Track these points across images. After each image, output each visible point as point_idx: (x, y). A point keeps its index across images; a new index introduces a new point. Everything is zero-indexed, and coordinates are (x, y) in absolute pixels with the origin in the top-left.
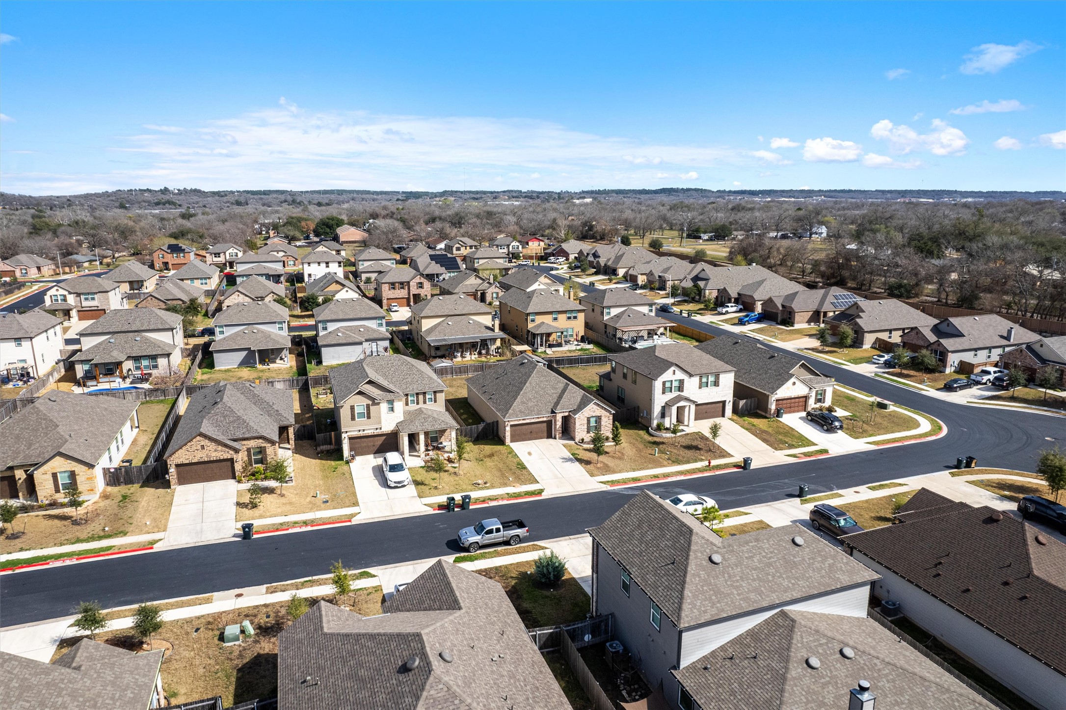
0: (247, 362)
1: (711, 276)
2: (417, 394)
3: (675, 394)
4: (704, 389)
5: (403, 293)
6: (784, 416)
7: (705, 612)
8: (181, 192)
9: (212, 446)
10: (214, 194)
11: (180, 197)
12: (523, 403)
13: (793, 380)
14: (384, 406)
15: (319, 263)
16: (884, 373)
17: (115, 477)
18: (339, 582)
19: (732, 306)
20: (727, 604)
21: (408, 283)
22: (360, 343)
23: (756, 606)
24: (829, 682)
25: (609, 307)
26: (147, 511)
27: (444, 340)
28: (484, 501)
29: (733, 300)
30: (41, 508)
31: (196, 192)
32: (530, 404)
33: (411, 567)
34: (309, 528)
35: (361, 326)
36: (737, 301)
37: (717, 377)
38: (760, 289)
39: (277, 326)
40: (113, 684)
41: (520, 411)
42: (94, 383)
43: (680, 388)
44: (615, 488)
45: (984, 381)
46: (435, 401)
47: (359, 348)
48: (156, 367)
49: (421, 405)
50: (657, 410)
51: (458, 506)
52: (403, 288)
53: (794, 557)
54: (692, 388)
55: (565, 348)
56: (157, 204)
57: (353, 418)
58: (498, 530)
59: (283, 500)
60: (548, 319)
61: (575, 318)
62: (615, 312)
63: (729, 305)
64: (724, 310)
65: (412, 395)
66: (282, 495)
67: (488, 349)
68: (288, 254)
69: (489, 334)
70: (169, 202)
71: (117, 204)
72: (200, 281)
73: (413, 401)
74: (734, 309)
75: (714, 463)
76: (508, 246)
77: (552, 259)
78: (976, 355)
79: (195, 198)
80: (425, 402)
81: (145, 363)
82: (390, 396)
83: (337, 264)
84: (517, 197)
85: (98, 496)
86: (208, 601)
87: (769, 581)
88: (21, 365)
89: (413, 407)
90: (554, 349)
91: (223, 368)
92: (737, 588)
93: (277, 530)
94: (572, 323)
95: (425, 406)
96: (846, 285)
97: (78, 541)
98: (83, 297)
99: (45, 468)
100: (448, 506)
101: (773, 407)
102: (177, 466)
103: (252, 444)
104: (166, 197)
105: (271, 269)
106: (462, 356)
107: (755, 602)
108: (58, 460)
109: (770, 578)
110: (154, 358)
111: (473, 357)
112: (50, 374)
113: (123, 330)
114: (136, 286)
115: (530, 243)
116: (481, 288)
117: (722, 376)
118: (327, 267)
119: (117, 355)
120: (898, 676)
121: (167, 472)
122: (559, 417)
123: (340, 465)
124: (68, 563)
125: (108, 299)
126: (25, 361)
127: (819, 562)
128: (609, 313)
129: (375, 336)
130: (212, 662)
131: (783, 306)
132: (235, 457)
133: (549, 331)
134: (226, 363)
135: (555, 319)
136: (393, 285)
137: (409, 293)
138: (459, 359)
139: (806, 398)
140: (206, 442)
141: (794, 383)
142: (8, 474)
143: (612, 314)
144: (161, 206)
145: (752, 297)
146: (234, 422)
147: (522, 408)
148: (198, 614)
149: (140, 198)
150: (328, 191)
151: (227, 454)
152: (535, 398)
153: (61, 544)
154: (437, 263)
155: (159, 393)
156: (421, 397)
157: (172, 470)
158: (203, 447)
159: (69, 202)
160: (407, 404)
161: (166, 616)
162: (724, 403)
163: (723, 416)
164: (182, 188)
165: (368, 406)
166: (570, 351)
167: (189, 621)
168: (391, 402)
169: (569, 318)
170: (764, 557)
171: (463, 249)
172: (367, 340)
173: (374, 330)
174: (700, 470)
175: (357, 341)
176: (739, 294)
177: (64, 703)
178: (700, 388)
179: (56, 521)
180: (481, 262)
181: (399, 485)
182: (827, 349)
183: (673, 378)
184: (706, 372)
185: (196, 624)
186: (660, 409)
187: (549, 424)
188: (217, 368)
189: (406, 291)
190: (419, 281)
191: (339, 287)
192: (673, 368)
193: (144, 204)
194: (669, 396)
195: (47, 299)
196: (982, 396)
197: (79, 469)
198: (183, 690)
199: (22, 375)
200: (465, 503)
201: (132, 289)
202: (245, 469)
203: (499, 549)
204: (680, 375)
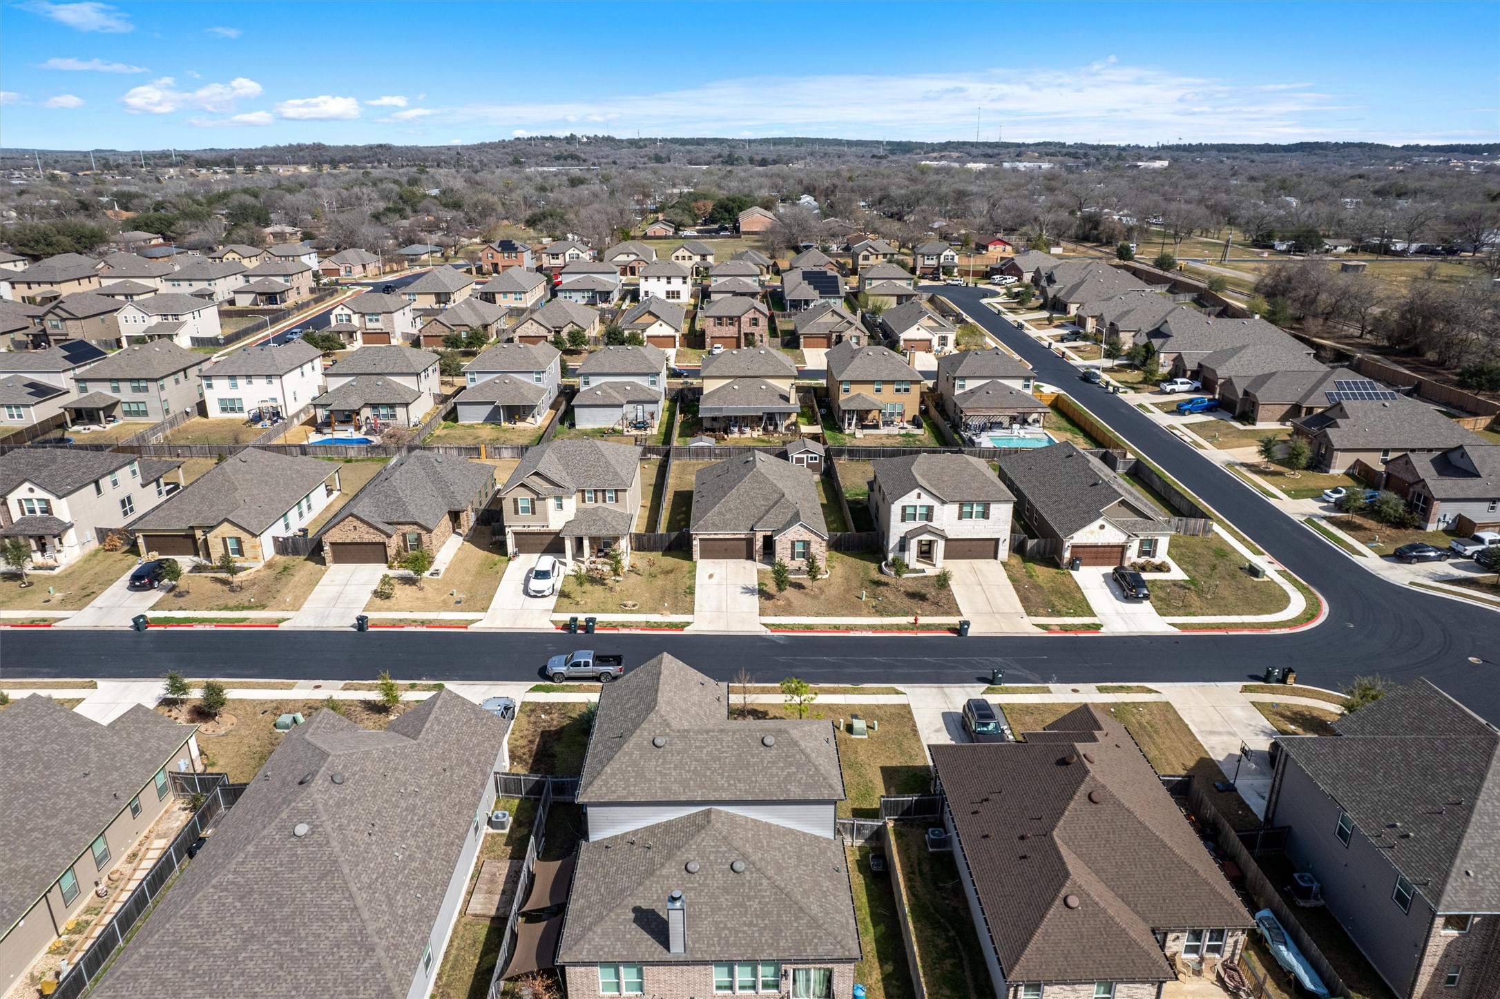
0: (493, 419)
1: (1174, 333)
2: (596, 491)
3: (918, 524)
4: (966, 521)
5: (731, 331)
6: (1081, 568)
7: (614, 792)
8: (593, 141)
9: (364, 528)
10: (633, 143)
11: (588, 148)
12: (720, 513)
13: (1100, 522)
14: (551, 503)
15: (659, 278)
16: (1325, 518)
17: (283, 546)
18: (388, 690)
19: (1182, 383)
20: (642, 789)
21: (739, 318)
22: (621, 406)
23: (672, 798)
24: (695, 889)
25: (963, 378)
26: (296, 587)
27: (720, 410)
28: (615, 627)
29: (1189, 373)
30: (213, 569)
31: (609, 140)
32: (728, 516)
33: (486, 687)
34: (424, 629)
35: (629, 383)
36: (1195, 375)
37: (986, 506)
38: (1232, 360)
39: (535, 376)
40: (138, 745)
41: (713, 524)
42: (330, 431)
43: (929, 515)
44: (775, 634)
45: (1468, 553)
46: (617, 501)
47: (618, 413)
48: (394, 416)
49: (600, 504)
50: (893, 541)
51: (581, 627)
52: (731, 324)
53: (752, 757)
54: (947, 519)
55: (884, 431)
56: (558, 158)
57: (516, 512)
58: (586, 664)
59: (420, 594)
60: (867, 391)
61: (907, 390)
62: (971, 384)
63: (1179, 380)
64: (1169, 388)
65: (589, 492)
66: (421, 589)
67: (776, 426)
68: (641, 257)
69: (781, 406)
70: (573, 157)
71: (511, 159)
72: (513, 296)
73: (590, 499)
74: (1186, 387)
75: (923, 620)
76: (939, 256)
77: (997, 278)
78: (1493, 508)
79: (606, 150)
80: (604, 501)
81: (383, 411)
82: (559, 492)
83: (681, 280)
84: (1052, 155)
85: (262, 564)
86: (290, 687)
87: (705, 776)
88: (269, 404)
89: (590, 505)
90: (866, 431)
91: (467, 423)
92: (663, 775)
93: (394, 626)
94: (903, 397)
95: (604, 505)
96: (1423, 355)
97: (226, 608)
98: (367, 318)
99: (216, 531)
100: (571, 626)
101: (1067, 555)
102: (332, 544)
103: (407, 528)
104: (571, 148)
105: (600, 282)
106: (741, 432)
107: (675, 794)
108: (226, 526)
109: (708, 773)
110: (392, 406)
111: (755, 434)
112: (297, 415)
113: (368, 371)
114: (443, 299)
115: (991, 248)
116: (837, 328)
117: (993, 507)
118: (669, 283)
119: (353, 403)
120: (776, 900)
121: (322, 550)
122: (759, 537)
123: (501, 561)
124: (208, 628)
125: (392, 321)
126: (274, 400)
127: (778, 768)
128: (962, 386)
129: (642, 397)
130: (258, 743)
131: (1246, 393)
132: (387, 541)
133: (865, 407)
134: (471, 417)
135: (878, 391)
136: (719, 320)
137: (739, 332)
138: (736, 435)
139: (1123, 548)
140: (358, 523)
141: (1102, 527)
142: (190, 533)
143: (967, 388)
144: (562, 161)
145: (1214, 371)
146: (394, 503)
147: (717, 520)
148: (274, 698)
149: (539, 150)
150: (784, 139)
151: (380, 538)
152: (737, 508)
153: (212, 609)
154: (810, 284)
155: (380, 450)
156: (600, 495)
157: (327, 548)
158: (355, 528)
159: (454, 157)
160: (584, 501)
161: (231, 694)
162: (997, 540)
163: (995, 557)
164: (592, 135)
165: (533, 501)
166: (888, 436)
167: (263, 702)
168: (559, 498)
169: (898, 390)
170: (717, 750)
171: (872, 258)
172: (628, 402)
173: (642, 389)
174: (899, 628)
175: (616, 402)
176: (1200, 365)
177: (88, 752)
178: (960, 518)
179: (219, 585)
180: (875, 283)
181: (539, 595)
182: (1273, 467)
183: (918, 503)
184: (969, 498)
185: (266, 707)
186: (897, 540)
187: (750, 542)
188: (460, 422)
189: (736, 329)
190: (752, 316)
191: (652, 319)
192: (917, 491)
193: (541, 158)
194: (911, 525)
195: (333, 318)
196: (1448, 575)
197: (244, 536)
198: (221, 763)
199: (274, 415)
200: (590, 625)
201: (438, 302)
202: (398, 554)
203: (585, 684)
204: (926, 500)
